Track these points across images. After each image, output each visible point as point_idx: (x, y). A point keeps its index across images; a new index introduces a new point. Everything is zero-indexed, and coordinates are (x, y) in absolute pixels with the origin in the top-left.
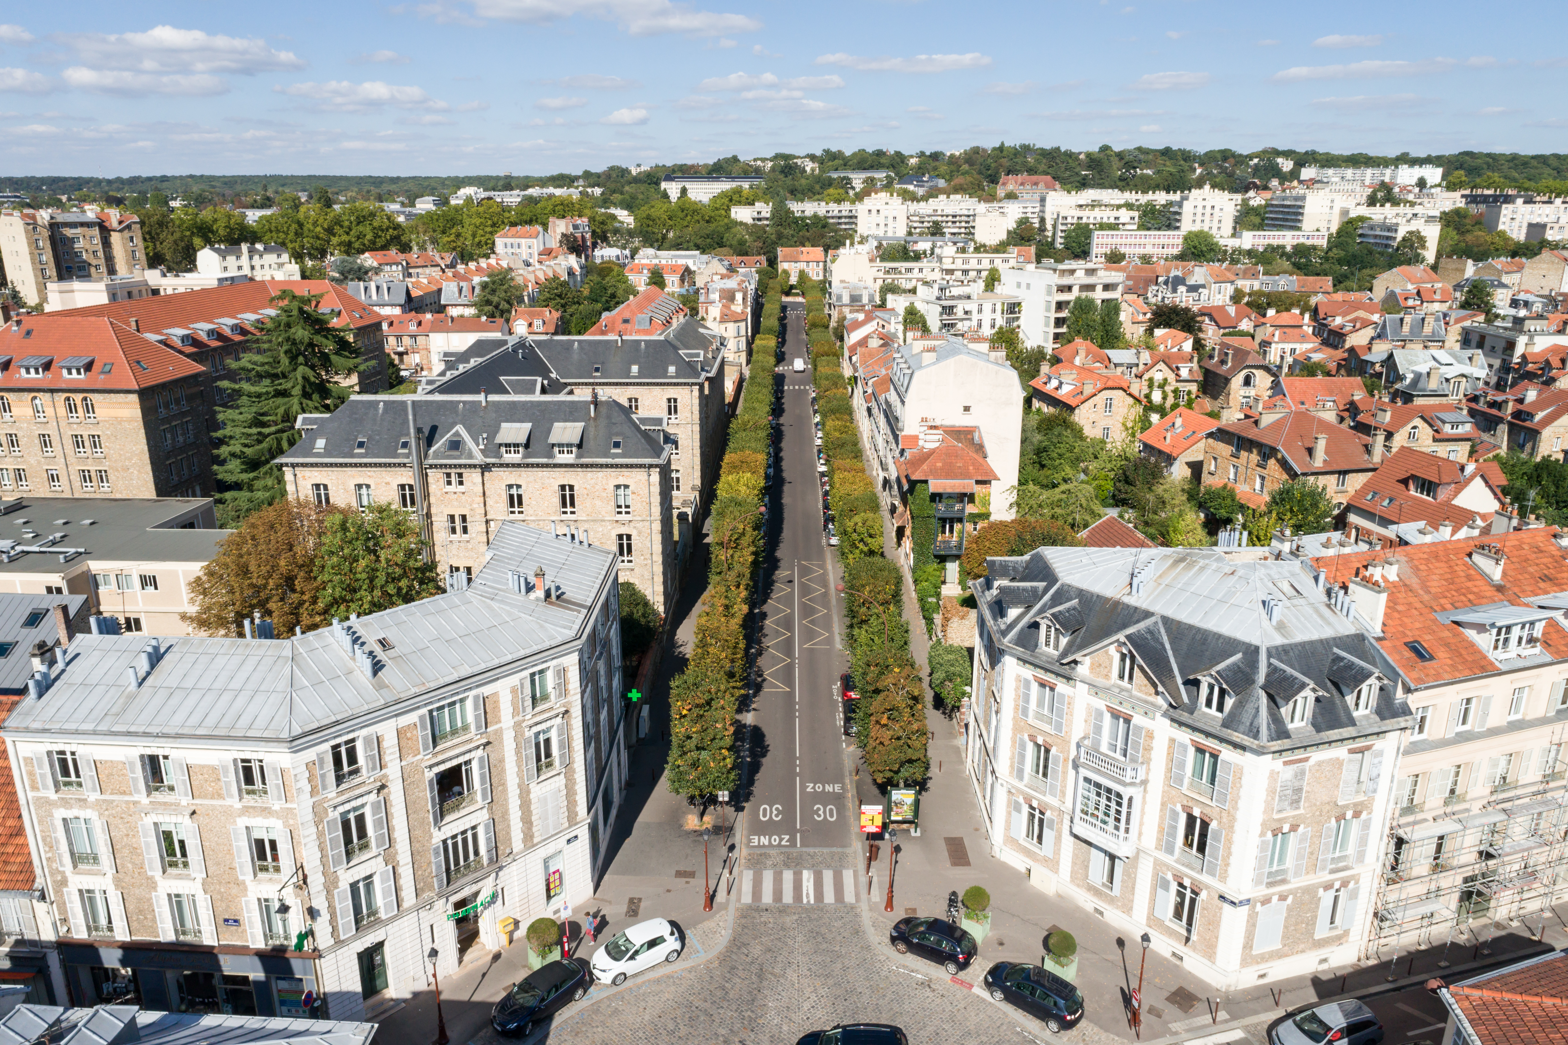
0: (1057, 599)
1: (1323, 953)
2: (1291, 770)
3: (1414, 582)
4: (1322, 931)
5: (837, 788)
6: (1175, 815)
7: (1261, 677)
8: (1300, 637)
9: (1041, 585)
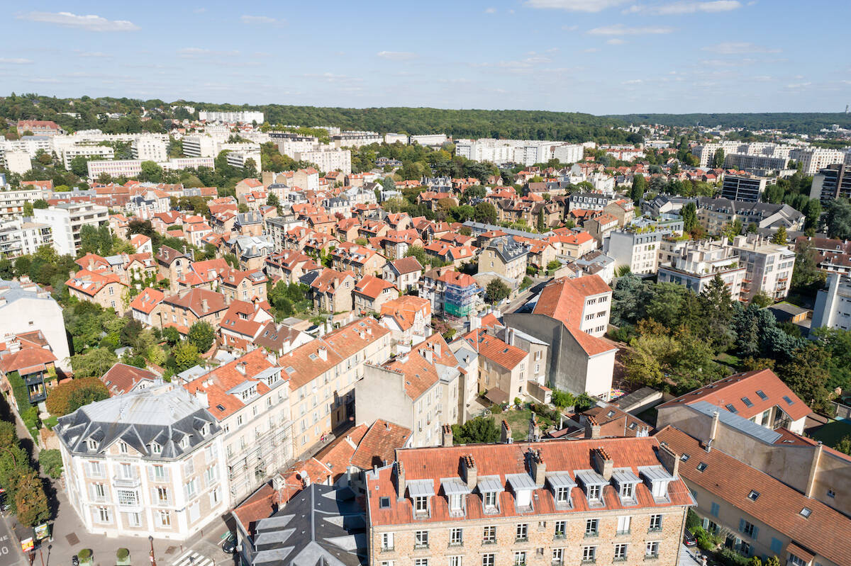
0: (92, 429)
1: (215, 512)
2: (187, 462)
3: (219, 383)
4: (213, 504)
5: (5, 538)
6: (154, 491)
7: (171, 436)
8: (182, 417)
9: (84, 424)
